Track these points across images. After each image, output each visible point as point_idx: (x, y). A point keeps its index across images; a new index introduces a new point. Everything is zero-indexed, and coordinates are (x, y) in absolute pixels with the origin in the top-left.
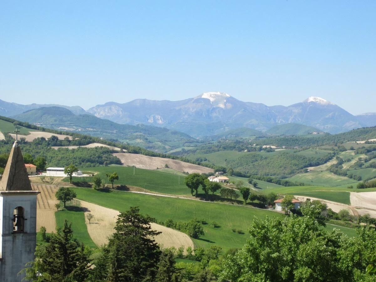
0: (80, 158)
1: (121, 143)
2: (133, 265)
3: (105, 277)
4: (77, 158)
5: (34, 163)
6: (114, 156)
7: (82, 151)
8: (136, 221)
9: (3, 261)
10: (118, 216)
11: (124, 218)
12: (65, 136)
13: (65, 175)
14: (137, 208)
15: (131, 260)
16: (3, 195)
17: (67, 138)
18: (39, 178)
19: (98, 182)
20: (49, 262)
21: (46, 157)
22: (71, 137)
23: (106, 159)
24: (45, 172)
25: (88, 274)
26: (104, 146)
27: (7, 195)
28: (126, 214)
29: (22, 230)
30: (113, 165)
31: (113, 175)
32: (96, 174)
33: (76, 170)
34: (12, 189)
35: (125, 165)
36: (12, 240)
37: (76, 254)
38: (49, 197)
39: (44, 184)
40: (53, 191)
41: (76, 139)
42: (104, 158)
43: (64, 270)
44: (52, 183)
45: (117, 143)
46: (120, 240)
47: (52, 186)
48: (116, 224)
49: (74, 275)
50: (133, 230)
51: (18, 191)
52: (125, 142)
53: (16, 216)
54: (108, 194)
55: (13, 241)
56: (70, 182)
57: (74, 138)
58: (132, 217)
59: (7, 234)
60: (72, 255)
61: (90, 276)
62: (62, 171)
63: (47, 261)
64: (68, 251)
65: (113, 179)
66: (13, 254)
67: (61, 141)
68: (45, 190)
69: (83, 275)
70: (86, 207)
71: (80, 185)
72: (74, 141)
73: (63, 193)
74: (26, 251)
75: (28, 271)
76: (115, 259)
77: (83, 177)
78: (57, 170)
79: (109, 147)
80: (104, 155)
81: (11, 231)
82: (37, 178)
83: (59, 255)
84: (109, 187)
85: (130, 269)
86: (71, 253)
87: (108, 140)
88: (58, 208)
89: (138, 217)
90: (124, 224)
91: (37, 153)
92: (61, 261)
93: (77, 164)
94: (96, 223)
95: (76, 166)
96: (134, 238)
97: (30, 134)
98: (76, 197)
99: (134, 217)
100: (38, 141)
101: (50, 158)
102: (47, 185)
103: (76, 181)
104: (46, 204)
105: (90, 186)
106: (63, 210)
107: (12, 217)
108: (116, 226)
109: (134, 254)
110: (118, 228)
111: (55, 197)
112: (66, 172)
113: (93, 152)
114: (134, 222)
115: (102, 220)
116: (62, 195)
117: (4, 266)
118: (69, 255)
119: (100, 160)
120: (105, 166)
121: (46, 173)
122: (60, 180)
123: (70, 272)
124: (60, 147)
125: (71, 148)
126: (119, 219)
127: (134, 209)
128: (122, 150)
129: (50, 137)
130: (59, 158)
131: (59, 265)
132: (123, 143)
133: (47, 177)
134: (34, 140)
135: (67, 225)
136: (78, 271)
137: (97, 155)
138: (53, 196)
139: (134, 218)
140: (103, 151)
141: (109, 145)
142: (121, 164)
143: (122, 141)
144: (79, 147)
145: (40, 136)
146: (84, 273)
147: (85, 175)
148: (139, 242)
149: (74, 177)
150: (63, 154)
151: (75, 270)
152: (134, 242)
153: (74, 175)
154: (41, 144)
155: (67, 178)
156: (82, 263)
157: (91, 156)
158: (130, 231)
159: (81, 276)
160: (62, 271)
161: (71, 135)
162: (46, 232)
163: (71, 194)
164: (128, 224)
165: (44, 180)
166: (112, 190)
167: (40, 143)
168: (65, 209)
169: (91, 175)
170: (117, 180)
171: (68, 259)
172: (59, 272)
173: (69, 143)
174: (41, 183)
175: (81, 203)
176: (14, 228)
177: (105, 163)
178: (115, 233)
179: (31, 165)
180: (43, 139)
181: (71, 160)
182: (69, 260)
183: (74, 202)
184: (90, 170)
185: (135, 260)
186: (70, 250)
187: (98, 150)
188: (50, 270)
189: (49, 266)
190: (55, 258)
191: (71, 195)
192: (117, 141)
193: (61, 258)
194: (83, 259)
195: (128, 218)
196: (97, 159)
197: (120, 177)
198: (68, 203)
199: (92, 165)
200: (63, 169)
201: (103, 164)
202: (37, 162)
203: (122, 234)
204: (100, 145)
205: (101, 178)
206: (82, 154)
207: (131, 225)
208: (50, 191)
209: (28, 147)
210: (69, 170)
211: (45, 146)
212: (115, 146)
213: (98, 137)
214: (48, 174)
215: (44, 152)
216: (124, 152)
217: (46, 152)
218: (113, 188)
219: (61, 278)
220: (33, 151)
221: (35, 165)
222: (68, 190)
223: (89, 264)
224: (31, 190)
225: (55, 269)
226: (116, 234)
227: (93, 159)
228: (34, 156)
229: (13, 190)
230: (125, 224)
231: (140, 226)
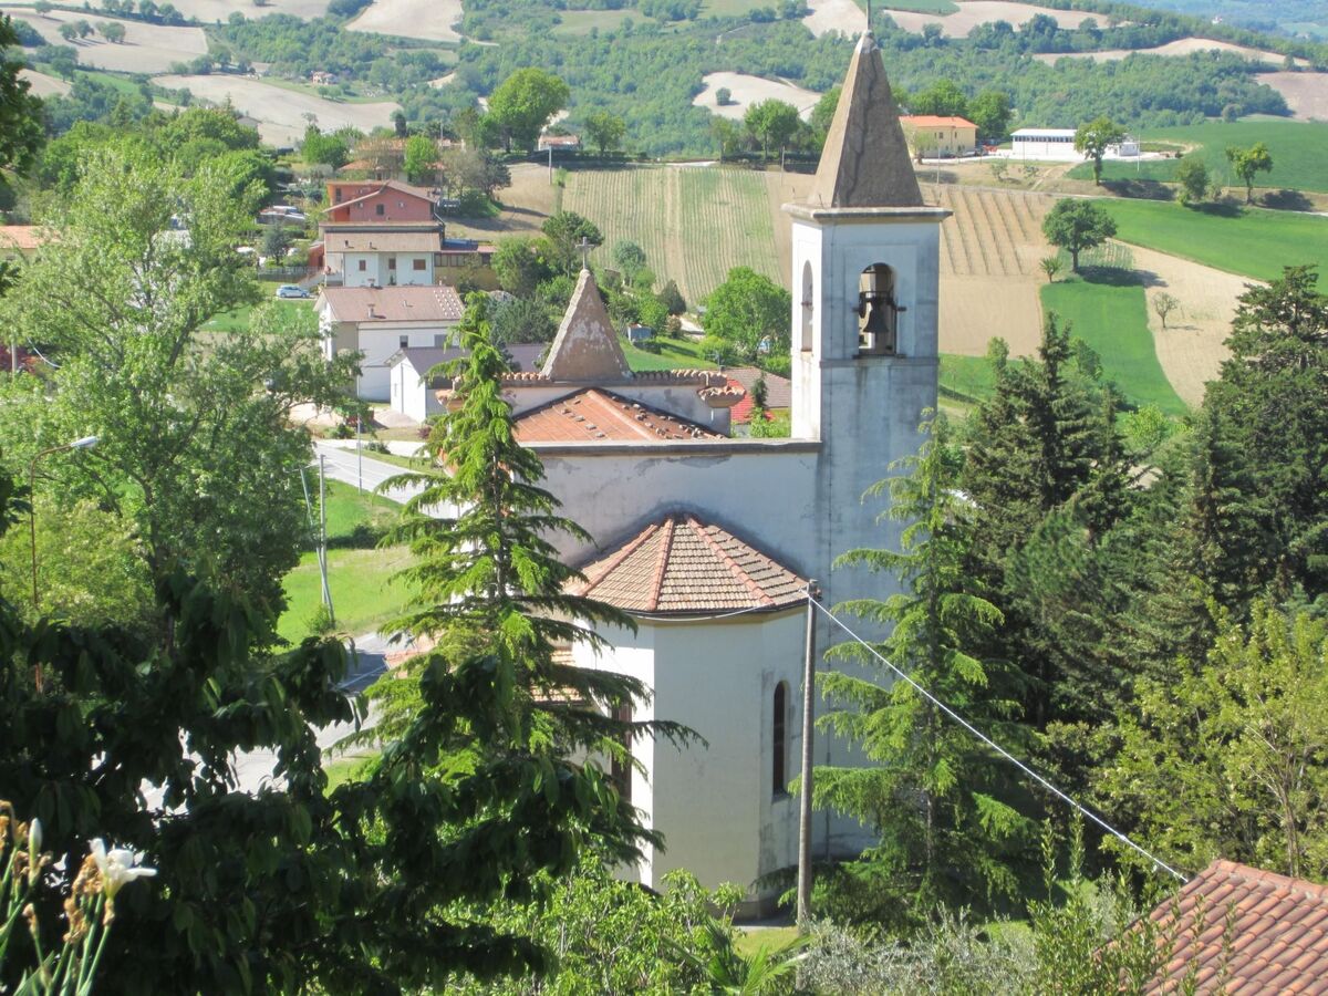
0: (1136, 94)
1: (1287, 35)
2: (1289, 476)
3: (1171, 518)
4: (1126, 96)
5: (969, 115)
6: (1260, 84)
7: (1144, 69)
8: (1305, 316)
9: (826, 451)
10: (1239, 298)
11: (1259, 307)
12: (1082, 17)
13: (1077, 157)
14: (1308, 272)
15: (1284, 459)
16: (820, 222)
17: (1090, 23)
18: (986, 166)
19: (1197, 181)
20: (994, 460)
21: (1013, 92)
22: (1105, 18)
23: (1232, 96)
24: (1007, 145)
25: (1128, 503)
26: (1222, 47)
27: (836, 224)
28: (1266, 292)
29: (890, 348)
30: (1256, 118)
31: (1250, 154)
32: (1188, 149)
33: (1117, 137)
34: (852, 203)
35: (1299, 118)
36: (854, 379)
37: (1086, 433)
38: (1018, 234)
39: (1002, 187)
40: (1035, 214)
41: (1122, 25)
42: (1221, 94)
43: (1045, 489)
44: (1031, 184)
45: (1271, 37)
46: (1244, 385)
47: (1031, 194)
48: (1230, 328)
49: (1077, 508)
50: (1292, 352)
51: (875, 210)
52: (1303, 31)
53: (869, 296)
54: (1230, 223)
55: (859, 384)
56: (1094, 181)
57: (1115, 23)
58: (1291, 304)
59: (835, 360)
60: (1071, 437)
61: (1136, 511)
62: (1068, 140)
63: (984, 455)
64: (1058, 423)
65: (1254, 168)
66: (858, 428)
67: (1068, 34)
68: (1008, 209)
69: (1111, 507)
70: (1151, 269)
71: (1130, 190)
72: (1113, 31)
73: (1069, 220)
74: (901, 420)
75: (898, 490)
76: (1208, 451)
77: (1143, 163)
78: (1051, 140)
79: (1241, 50)
80: (1224, 83)
81: (852, 350)
82: (978, 165)
83: (1028, 437)
84: (1236, 197)
85: (1280, 491)
86: (1068, 431)
87: (1238, 25)
88: (1051, 275)
89: (1312, 302)
90: (1259, 328)
91: (982, 77)
92: (1034, 457)
93: (1123, 115)
94: (1187, 328)
95: (1122, 122)
96: (1297, 380)
97: (957, 10)
98: (1114, 233)
99: (1297, 301)
100: (984, 35)
101: (1029, 95)
102: (1014, 192)
103: (1116, 177)
104: (1009, 258)
105: (1166, 195)
106: (1067, 281)
107: (854, 300)
108: (1232, 337)
109: (1295, 438)
110: (1240, 344)
111: (1040, 233)
112: (1080, 143)
113: (1183, 71)
114: (1297, 321)
115: (1209, 317)
116: (1066, 225)
117: (827, 470)
118: (1062, 437)
119: (1208, 100)
120: (1228, 121)
121: (1011, 148)
122: (1061, 173)
123: (1066, 495)
124: (1063, 55)
125: (1101, 57)
126: (1243, 309)
127: (1297, 275)
128: (1290, 60)
129: (1028, 21)
130: (1060, 95)
131: (1026, 469)
132: (1295, 34)
133: (1015, 162)
134: (970, 34)
135: (1054, 332)
136: (1092, 495)
137: (1197, 83)
138: (1036, 229)
139: (1297, 308)
140: (1221, 66)
141: (1244, 43)
142: (1285, 112)
143: (1290, 27)
144: (1134, 55)
145: (993, 19)
146: (1116, 502)
147: (1149, 156)
148: (1314, 393)
149: (1108, 161)
150: (1074, 80)
151: (1082, 489)
152: (1296, 394)
153: (1109, 154)
154: (998, 46)
155: (1085, 168)
156: (1109, 466)
157: (1175, 87)
158: (1282, 353)
159: (1104, 512)
160: (1036, 492)
161: (1106, 12)
162: (1009, 358)
163: (1098, 223)
164: (1275, 328)
165: (1003, 175)
166: (1249, 207)
167: (994, 42)
168: (1076, 276)
169: (1173, 155)
170: (1265, 172)
171: (1057, 449)
172: (1026, 496)
173: (1097, 38)
174: (993, 185)
175: (1133, 254)
176: (861, 340)
177: (1226, 109)
178: (1226, 359)
179: (959, 122)
180: (1003, 27)
181: (1104, 103)
182: (1062, 455)
183: (1107, 253)
184: (1168, 137)
185: (1299, 459)
186: (1067, 419)
187: (1200, 65)
188: (996, 486)
189: (992, 475)
190: (1012, 445)
191: (1098, 227)
192: (1273, 27)
193: (1033, 448)
194: (1111, 453)
195: (1274, 308)
196: (1197, 96)
197: (1276, 162)
198: (1088, 256)
199: (1180, 117)
200: (1070, 133)
201: (1219, 115)
202: (979, 109)
203: (1252, 364)
204: (1208, 45)
205: (1207, 166)
206: (1141, 81)
207: (1287, 332)
208: (1024, 212)
209: (950, 59)
210: (1091, 139)
211: (1012, 54)
212: (1263, 46)
213: (1204, 17)
214: (1018, 152)
215: (1005, 75)
216: (1299, 70)
217: (1015, 73)
218: (1251, 201)
219: (1032, 515)
220: (969, 70)
221: (971, 120)
222: (1087, 211)
223: (1133, 471)
224: (920, 204)
225: (1013, 484)
226: (1230, 363)
227: (1183, 97)
228: (970, 90)
229: (856, 206)
230: (1266, 329)
231: (1319, 335)
